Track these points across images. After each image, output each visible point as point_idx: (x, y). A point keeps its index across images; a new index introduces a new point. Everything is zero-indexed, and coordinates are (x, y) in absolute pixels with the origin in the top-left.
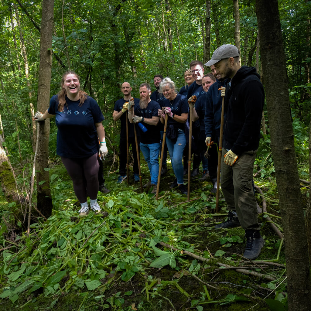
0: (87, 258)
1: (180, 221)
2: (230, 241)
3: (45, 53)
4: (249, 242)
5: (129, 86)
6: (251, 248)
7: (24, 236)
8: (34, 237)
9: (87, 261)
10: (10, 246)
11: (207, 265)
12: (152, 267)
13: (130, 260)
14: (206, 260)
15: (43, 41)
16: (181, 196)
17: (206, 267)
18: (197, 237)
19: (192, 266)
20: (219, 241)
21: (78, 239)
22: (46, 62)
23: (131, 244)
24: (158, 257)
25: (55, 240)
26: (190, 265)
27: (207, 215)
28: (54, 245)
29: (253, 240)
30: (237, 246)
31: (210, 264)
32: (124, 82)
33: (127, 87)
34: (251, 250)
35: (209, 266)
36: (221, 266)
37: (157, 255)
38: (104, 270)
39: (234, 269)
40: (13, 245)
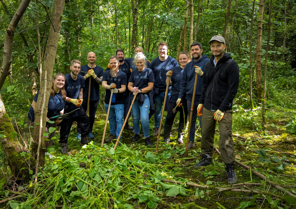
0: (110, 196)
1: (164, 164)
2: (210, 174)
3: (59, 18)
4: (230, 173)
5: (95, 56)
6: (232, 176)
7: (31, 185)
8: (41, 185)
9: (111, 200)
10: (13, 197)
11: (208, 190)
12: (169, 197)
13: (148, 194)
14: (206, 187)
15: (58, 8)
16: (147, 147)
17: (208, 192)
18: (185, 174)
19: (197, 192)
20: (203, 175)
21: (97, 182)
22: (58, 26)
23: (139, 182)
24: (167, 189)
25: (74, 185)
26: (195, 192)
27: (180, 159)
28: (75, 189)
29: (231, 171)
30: (217, 177)
31: (210, 189)
32: (90, 51)
33: (93, 57)
34: (232, 178)
35: (211, 191)
36: (219, 189)
37: (166, 188)
38: (128, 204)
39: (230, 190)
40: (17, 195)
